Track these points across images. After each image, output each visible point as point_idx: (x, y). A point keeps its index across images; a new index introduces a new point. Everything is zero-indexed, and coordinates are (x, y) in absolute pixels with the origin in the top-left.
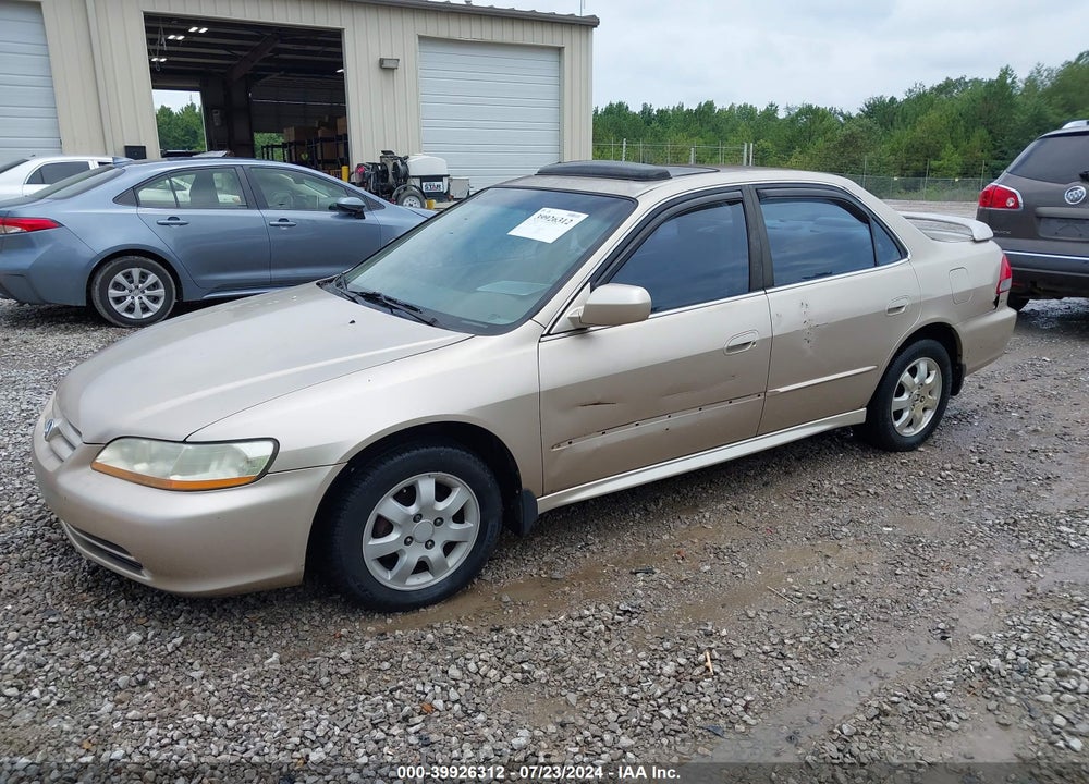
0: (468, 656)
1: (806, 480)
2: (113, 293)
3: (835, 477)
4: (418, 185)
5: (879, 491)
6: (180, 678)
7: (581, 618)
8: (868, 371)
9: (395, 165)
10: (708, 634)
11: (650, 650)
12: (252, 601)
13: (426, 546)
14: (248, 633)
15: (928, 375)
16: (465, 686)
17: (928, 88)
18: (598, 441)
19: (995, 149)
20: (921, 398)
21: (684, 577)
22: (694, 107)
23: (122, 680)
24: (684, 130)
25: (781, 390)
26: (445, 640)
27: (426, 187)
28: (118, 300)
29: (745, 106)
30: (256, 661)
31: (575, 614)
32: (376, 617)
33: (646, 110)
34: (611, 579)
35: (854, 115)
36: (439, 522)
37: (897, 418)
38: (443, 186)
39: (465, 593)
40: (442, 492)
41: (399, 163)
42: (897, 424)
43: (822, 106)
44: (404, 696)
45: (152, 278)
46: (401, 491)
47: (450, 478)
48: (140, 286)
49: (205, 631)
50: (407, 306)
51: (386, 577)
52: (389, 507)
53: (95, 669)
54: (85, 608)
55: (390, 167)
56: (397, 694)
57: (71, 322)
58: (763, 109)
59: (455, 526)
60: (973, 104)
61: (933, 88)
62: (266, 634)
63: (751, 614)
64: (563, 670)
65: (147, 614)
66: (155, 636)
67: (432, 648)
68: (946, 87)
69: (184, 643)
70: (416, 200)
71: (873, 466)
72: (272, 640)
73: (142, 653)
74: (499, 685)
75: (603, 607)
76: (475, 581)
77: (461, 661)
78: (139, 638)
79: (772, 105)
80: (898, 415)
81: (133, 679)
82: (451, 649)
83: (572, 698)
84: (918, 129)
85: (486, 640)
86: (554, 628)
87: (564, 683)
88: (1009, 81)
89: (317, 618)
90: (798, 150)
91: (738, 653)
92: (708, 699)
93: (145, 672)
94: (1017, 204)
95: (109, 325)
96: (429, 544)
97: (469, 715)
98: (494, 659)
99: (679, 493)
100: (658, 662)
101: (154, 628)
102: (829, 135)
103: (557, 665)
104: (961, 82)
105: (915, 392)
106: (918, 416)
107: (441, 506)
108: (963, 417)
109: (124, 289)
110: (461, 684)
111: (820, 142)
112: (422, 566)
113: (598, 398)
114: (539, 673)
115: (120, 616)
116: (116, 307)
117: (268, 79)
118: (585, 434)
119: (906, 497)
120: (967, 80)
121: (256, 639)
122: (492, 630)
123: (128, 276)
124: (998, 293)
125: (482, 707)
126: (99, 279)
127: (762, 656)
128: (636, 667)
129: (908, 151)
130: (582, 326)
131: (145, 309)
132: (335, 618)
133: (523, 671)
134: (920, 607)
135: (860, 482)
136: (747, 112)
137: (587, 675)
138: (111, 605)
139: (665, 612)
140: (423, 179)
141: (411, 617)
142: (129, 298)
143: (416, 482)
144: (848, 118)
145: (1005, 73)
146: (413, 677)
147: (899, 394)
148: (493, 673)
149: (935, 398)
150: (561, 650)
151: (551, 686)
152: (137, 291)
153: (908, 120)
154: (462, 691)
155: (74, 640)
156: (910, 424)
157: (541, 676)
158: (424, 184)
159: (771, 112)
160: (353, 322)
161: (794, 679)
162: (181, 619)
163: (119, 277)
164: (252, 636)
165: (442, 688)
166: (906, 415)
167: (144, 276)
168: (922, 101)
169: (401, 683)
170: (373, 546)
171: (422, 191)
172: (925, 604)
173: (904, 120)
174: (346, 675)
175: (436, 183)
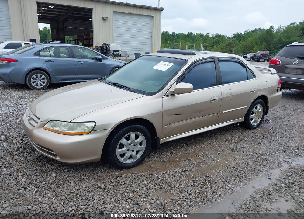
0: (145, 181)
1: (228, 136)
2: (32, 80)
3: (235, 135)
4: (113, 52)
5: (248, 140)
6: (68, 186)
7: (173, 172)
8: (245, 108)
9: (106, 47)
10: (207, 177)
11: (192, 180)
12: (84, 166)
13: (132, 152)
14: (84, 174)
15: (260, 109)
16: (145, 189)
17: (250, 31)
18: (176, 124)
19: (268, 48)
20: (258, 115)
21: (199, 161)
22: (187, 33)
23: (52, 186)
24: (184, 39)
25: (223, 112)
26: (137, 177)
27: (115, 53)
28: (34, 82)
29: (200, 33)
30: (88, 182)
31: (172, 171)
32: (118, 170)
33: (173, 34)
34: (179, 162)
35: (230, 37)
36: (135, 145)
37: (252, 120)
38: (119, 53)
39: (141, 164)
40: (137, 137)
41: (107, 46)
42: (252, 122)
43: (222, 35)
44: (129, 191)
45: (43, 76)
46: (127, 137)
47: (139, 133)
48: (40, 79)
49: (73, 173)
50: (125, 87)
51: (121, 160)
52: (123, 141)
53: (45, 183)
54: (39, 167)
55: (105, 47)
56: (128, 191)
57: (20, 88)
58: (206, 35)
59: (139, 146)
60: (263, 36)
61: (252, 31)
62: (89, 175)
63: (218, 171)
64: (170, 185)
65: (56, 169)
66: (59, 175)
67: (135, 179)
68: (256, 31)
69: (68, 177)
70: (112, 57)
71: (245, 133)
72: (91, 176)
73: (57, 179)
74: (154, 189)
75: (179, 169)
76: (143, 161)
77: (143, 182)
78: (55, 175)
79: (208, 34)
80: (252, 119)
81: (55, 186)
82: (140, 179)
83: (174, 192)
84: (248, 42)
85: (149, 177)
86: (167, 174)
87: (171, 189)
88: (272, 29)
89: (102, 171)
90: (215, 46)
91: (216, 181)
92: (209, 193)
93: (58, 184)
94: (280, 64)
95: (31, 89)
96: (133, 151)
97: (147, 197)
98: (152, 182)
99: (195, 139)
100: (195, 184)
101: (59, 172)
102: (224, 42)
103: (169, 184)
104: (259, 29)
105: (257, 113)
106: (257, 120)
107: (136, 141)
108: (268, 121)
109: (35, 79)
110: (144, 188)
111: (221, 44)
112: (131, 157)
113: (178, 113)
114: (164, 186)
115: (49, 169)
116: (33, 84)
117: (69, 21)
118: (173, 123)
119: (255, 141)
120: (261, 29)
121: (87, 176)
122: (150, 175)
123: (36, 76)
124: (278, 88)
125: (150, 195)
126: (28, 76)
127: (222, 182)
128: (190, 185)
129: (245, 48)
130: (174, 93)
131: (41, 85)
132: (107, 171)
133: (160, 185)
134: (262, 170)
135: (242, 137)
136: (201, 35)
137: (177, 187)
138: (46, 166)
139: (195, 171)
140: (114, 51)
141: (127, 171)
142: (36, 82)
143: (131, 134)
144: (229, 38)
145: (271, 27)
146: (131, 186)
147: (252, 114)
148: (152, 186)
149: (261, 115)
150: (169, 180)
151: (167, 189)
152: (39, 80)
153: (245, 39)
154: (144, 190)
155: (37, 175)
156: (255, 122)
157: (165, 187)
158: (114, 52)
159: (208, 36)
160: (112, 91)
161: (231, 188)
162: (66, 170)
163: (34, 76)
164: (86, 175)
165: (139, 190)
166: (254, 120)
167: (41, 76)
168: (249, 34)
169: (128, 188)
170: (119, 151)
171: (114, 54)
172: (263, 170)
173: (244, 39)
174: (113, 186)
175: (118, 52)
